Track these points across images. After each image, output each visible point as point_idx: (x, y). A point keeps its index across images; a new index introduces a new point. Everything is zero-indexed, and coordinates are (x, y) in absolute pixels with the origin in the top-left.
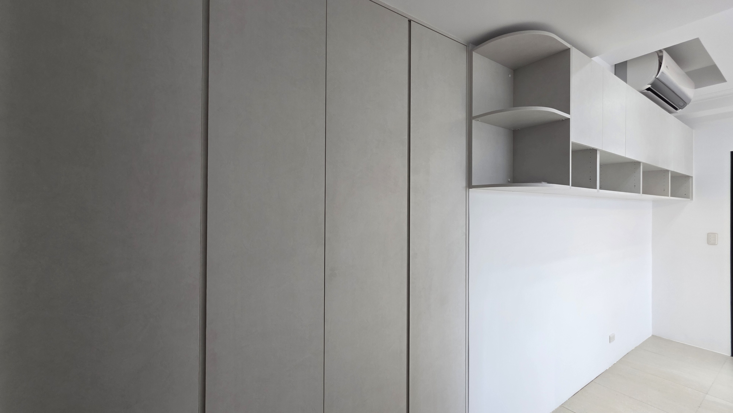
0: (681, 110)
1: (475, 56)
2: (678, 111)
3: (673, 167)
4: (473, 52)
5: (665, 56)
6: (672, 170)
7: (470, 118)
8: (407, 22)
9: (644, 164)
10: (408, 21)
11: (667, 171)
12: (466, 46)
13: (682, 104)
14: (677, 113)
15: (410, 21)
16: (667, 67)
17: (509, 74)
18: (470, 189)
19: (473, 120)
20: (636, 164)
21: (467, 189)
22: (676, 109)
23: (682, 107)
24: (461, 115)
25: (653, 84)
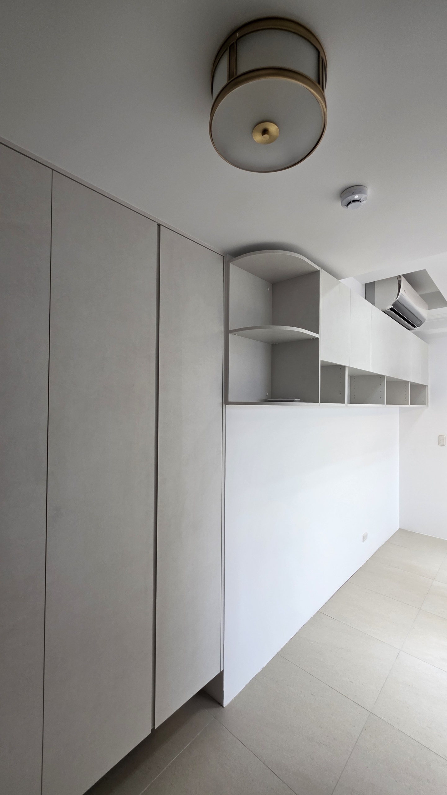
0: (418, 327)
1: (232, 267)
2: (415, 329)
3: (413, 378)
4: (230, 264)
5: (404, 281)
6: (412, 381)
7: (227, 332)
8: (156, 227)
9: (387, 377)
10: (157, 225)
11: (408, 382)
12: (223, 256)
13: (418, 323)
14: (415, 330)
15: (159, 225)
16: (405, 291)
17: (267, 288)
18: (226, 405)
19: (229, 334)
20: (381, 377)
21: (224, 405)
22: (415, 327)
23: (419, 326)
24: (218, 328)
25: (394, 305)
